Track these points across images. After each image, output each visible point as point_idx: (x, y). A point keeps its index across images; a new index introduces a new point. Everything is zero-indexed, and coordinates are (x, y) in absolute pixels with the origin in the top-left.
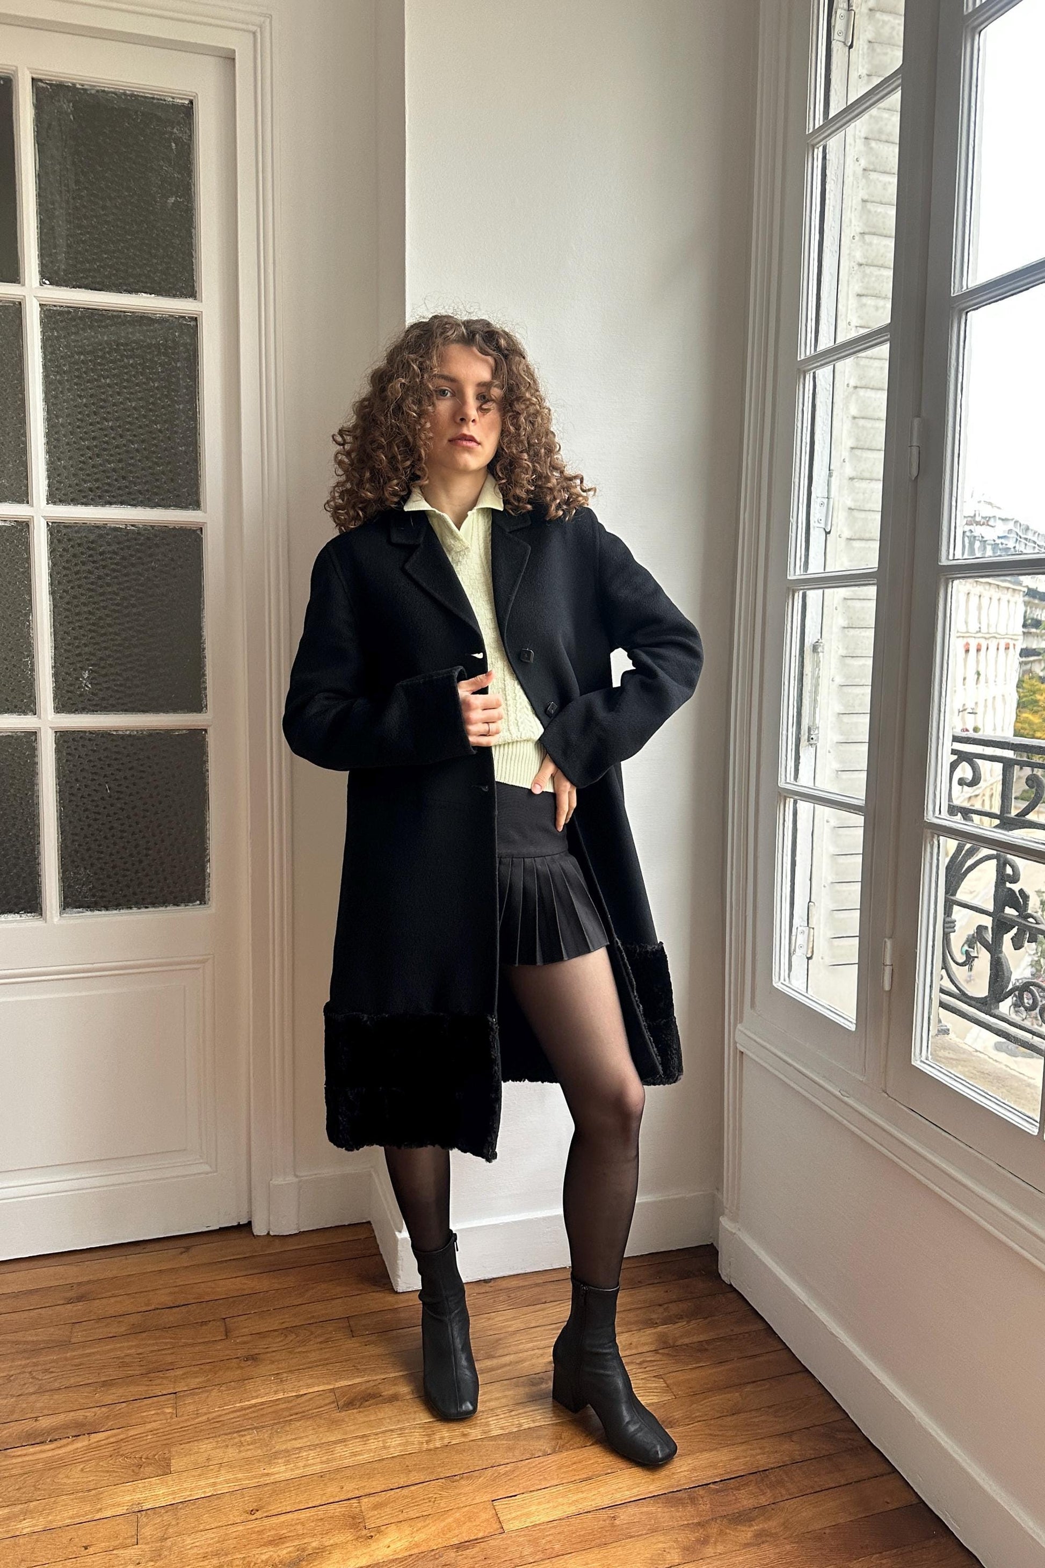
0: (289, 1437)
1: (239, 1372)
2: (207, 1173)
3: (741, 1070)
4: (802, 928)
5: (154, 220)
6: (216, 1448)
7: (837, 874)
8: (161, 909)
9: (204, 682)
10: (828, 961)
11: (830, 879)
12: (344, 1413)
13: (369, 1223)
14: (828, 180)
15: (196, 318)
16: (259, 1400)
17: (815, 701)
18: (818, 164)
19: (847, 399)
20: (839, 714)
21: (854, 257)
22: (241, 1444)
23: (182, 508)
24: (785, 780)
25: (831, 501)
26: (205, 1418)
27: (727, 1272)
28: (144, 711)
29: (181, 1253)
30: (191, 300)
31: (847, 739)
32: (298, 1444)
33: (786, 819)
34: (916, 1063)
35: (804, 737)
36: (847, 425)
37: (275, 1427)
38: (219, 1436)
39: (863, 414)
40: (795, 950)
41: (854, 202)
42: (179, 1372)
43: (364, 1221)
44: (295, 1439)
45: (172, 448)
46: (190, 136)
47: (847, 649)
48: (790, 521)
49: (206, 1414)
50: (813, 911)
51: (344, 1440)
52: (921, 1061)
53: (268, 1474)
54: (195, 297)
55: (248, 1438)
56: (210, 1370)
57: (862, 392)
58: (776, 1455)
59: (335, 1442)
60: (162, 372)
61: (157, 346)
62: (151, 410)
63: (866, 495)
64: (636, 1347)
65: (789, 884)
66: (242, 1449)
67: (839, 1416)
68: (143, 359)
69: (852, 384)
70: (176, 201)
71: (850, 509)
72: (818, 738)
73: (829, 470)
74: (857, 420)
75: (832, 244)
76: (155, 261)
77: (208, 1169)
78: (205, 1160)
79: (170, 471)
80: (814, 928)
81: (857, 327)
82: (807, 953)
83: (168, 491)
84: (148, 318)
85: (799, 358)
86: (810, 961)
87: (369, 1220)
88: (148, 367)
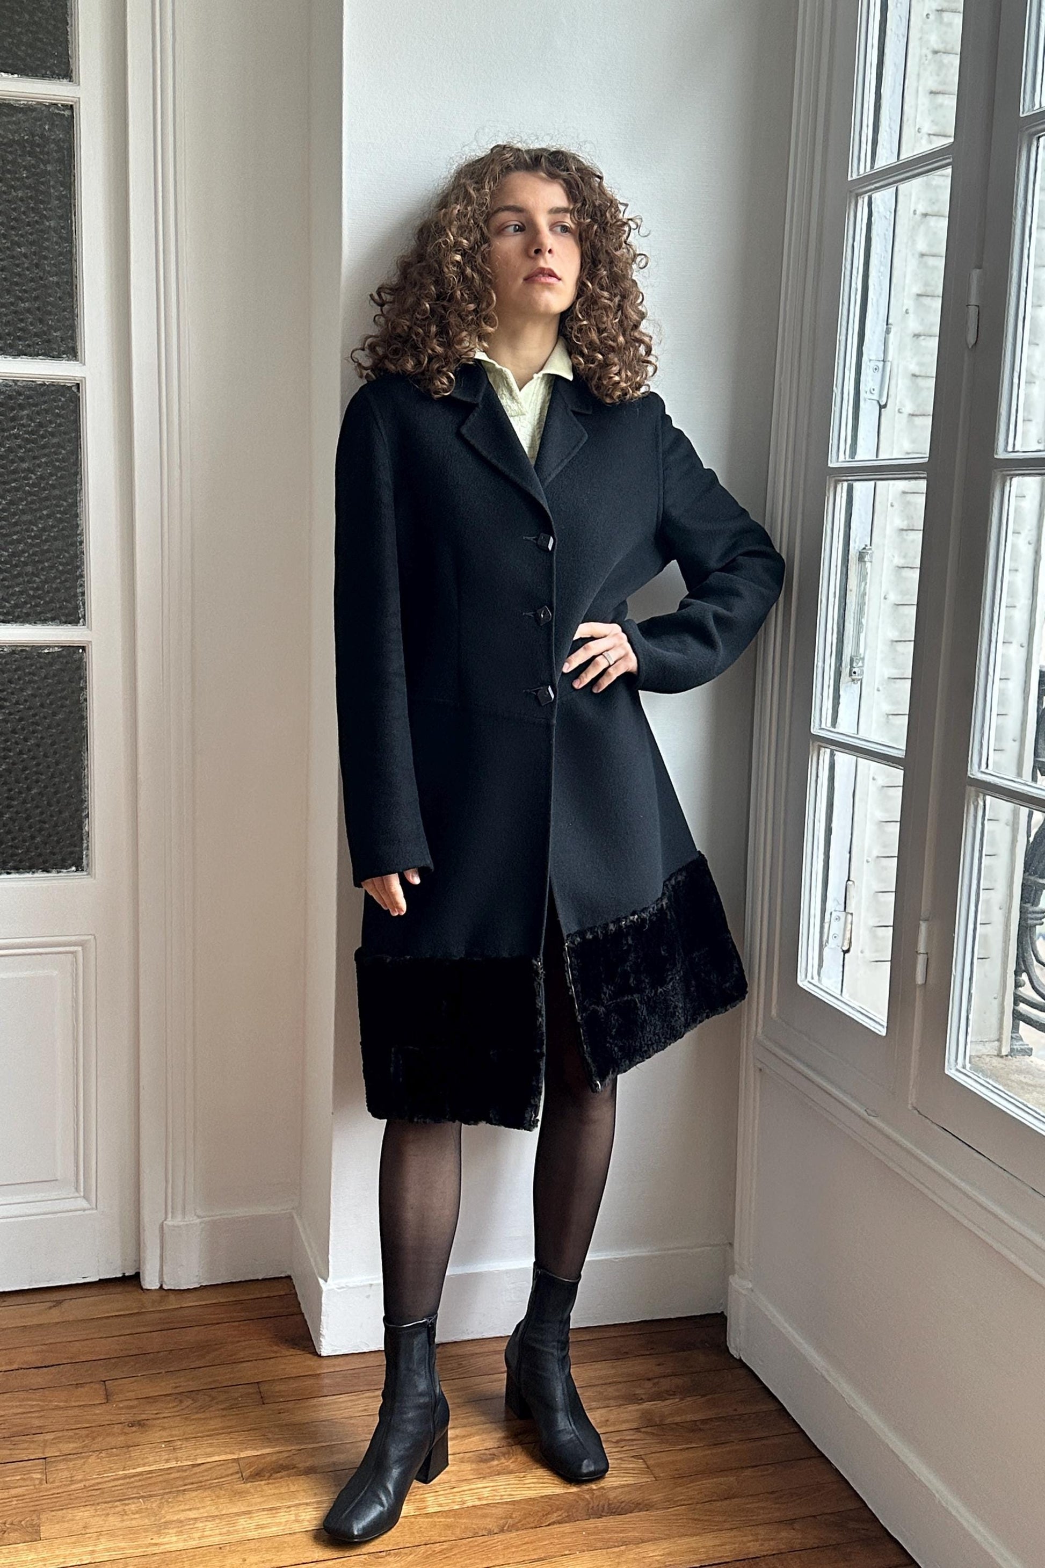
0: (182, 1507)
1: (122, 1438)
2: (84, 1210)
4: (838, 914)
6: (94, 1516)
7: (885, 846)
8: (27, 875)
9: (82, 585)
10: (870, 955)
11: (875, 853)
12: (249, 1485)
13: (289, 1277)
15: (72, 106)
16: (147, 1469)
17: (861, 624)
19: (912, 231)
20: (893, 641)
21: (927, 42)
22: (125, 1513)
23: (54, 357)
24: (820, 724)
25: (888, 365)
26: (81, 1485)
27: (737, 1344)
29: (50, 1308)
30: (65, 82)
31: (903, 674)
32: (193, 1514)
33: (820, 775)
34: (950, 1071)
35: (845, 671)
36: (913, 263)
37: (166, 1496)
38: (98, 1504)
40: (827, 941)
42: (49, 1437)
43: (283, 1275)
44: (190, 1510)
45: (41, 278)
47: (905, 557)
48: (833, 391)
49: (81, 1481)
50: (852, 892)
51: (249, 1512)
52: (957, 1070)
53: (156, 1544)
54: (71, 78)
55: (133, 1507)
56: (87, 1436)
57: (933, 222)
58: (772, 1543)
59: (238, 1514)
60: (27, 177)
61: (21, 143)
62: (13, 228)
64: (614, 1424)
65: (821, 857)
66: (126, 1517)
67: (852, 1505)
69: (921, 209)
71: (914, 375)
72: (862, 671)
73: (887, 324)
74: (925, 258)
75: (897, 26)
76: (19, 30)
77: (85, 1204)
78: (82, 1194)
79: (38, 309)
80: (852, 914)
81: (929, 135)
82: (843, 945)
83: (36, 335)
84: (9, 106)
85: (849, 179)
86: (847, 955)
87: (288, 1273)
88: (9, 171)
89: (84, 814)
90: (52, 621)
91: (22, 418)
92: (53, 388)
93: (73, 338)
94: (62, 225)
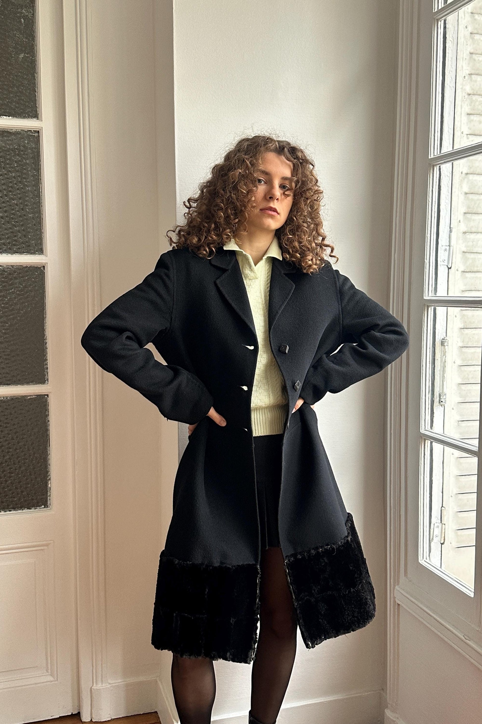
2: (52, 681)
3: (398, 615)
4: (438, 524)
5: (11, 69)
7: (459, 488)
8: (20, 511)
9: (46, 364)
10: (455, 545)
11: (455, 492)
13: (156, 712)
14: (448, 41)
15: (38, 131)
17: (443, 376)
18: (441, 31)
19: (461, 181)
20: (459, 384)
21: (465, 90)
23: (31, 253)
24: (424, 428)
25: (451, 248)
28: (8, 384)
30: (35, 119)
31: (465, 400)
33: (426, 454)
35: (436, 400)
36: (462, 197)
39: (472, 191)
40: (433, 539)
41: (465, 54)
43: (153, 711)
45: (24, 215)
46: (33, 14)
47: (463, 342)
48: (424, 262)
50: (444, 513)
54: (38, 117)
57: (471, 177)
60: (17, 167)
61: (13, 150)
63: (474, 243)
65: (428, 495)
68: (5, 158)
69: (465, 171)
70: (25, 56)
71: (464, 252)
72: (446, 401)
73: (450, 228)
74: (468, 195)
75: (450, 82)
76: (12, 95)
77: (52, 679)
78: (50, 673)
79: (24, 230)
80: (445, 524)
81: (467, 135)
82: (441, 541)
83: (22, 243)
84: (8, 132)
85: (429, 158)
86: (443, 545)
87: (156, 710)
88: (8, 164)
89: (48, 479)
90: (31, 383)
91: (16, 284)
92: (31, 269)
93: (41, 244)
94: (35, 189)
